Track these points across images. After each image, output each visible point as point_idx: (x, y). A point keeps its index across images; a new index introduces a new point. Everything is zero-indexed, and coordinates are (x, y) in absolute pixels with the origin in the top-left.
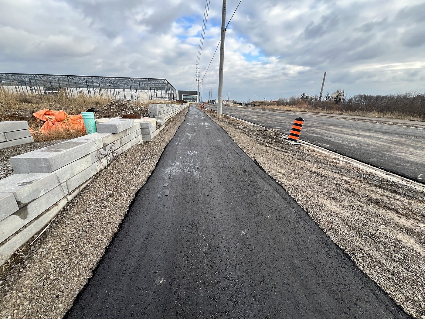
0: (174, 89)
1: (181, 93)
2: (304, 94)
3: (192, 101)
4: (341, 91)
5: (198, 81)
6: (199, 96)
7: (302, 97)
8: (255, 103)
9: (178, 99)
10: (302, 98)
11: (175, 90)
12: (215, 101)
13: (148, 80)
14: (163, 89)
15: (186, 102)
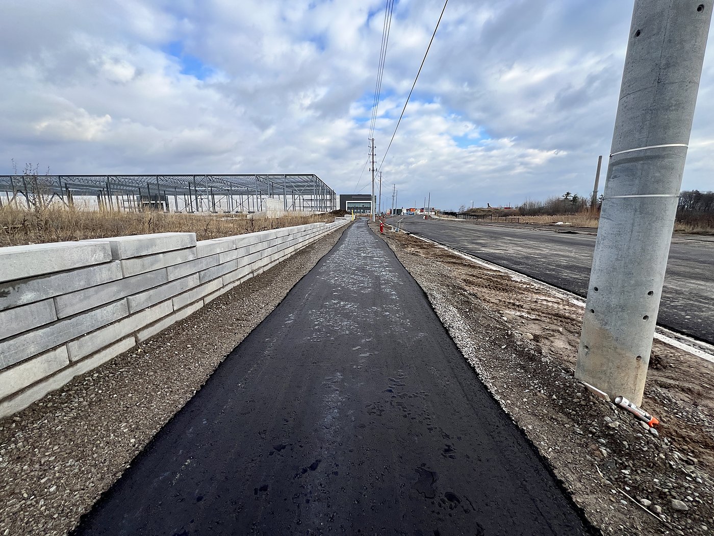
0: (331, 193)
1: (344, 198)
2: (568, 194)
3: (362, 211)
5: (373, 170)
6: (375, 202)
7: (565, 198)
8: (475, 212)
9: (337, 208)
10: (565, 200)
11: (334, 194)
12: (401, 211)
13: (286, 177)
14: (311, 192)
15: (352, 213)
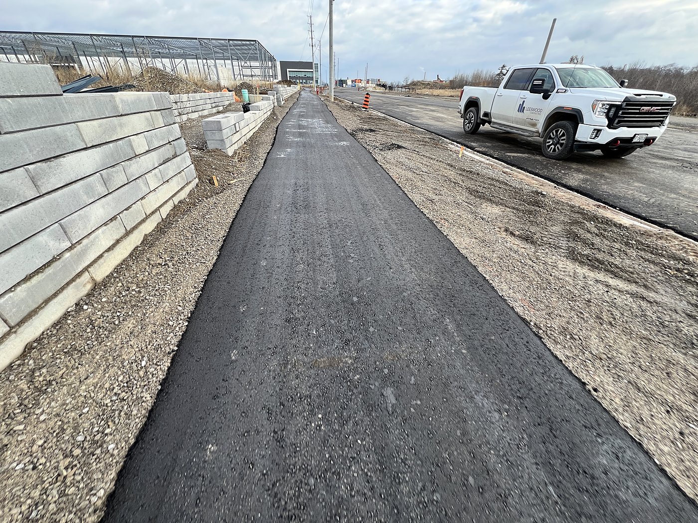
0: (272, 59)
1: (285, 65)
2: (504, 66)
3: (304, 81)
4: (577, 59)
5: (312, 46)
6: (317, 71)
7: (499, 72)
9: (280, 78)
10: (499, 74)
11: (275, 60)
13: (229, 42)
14: (255, 59)
15: (295, 83)
